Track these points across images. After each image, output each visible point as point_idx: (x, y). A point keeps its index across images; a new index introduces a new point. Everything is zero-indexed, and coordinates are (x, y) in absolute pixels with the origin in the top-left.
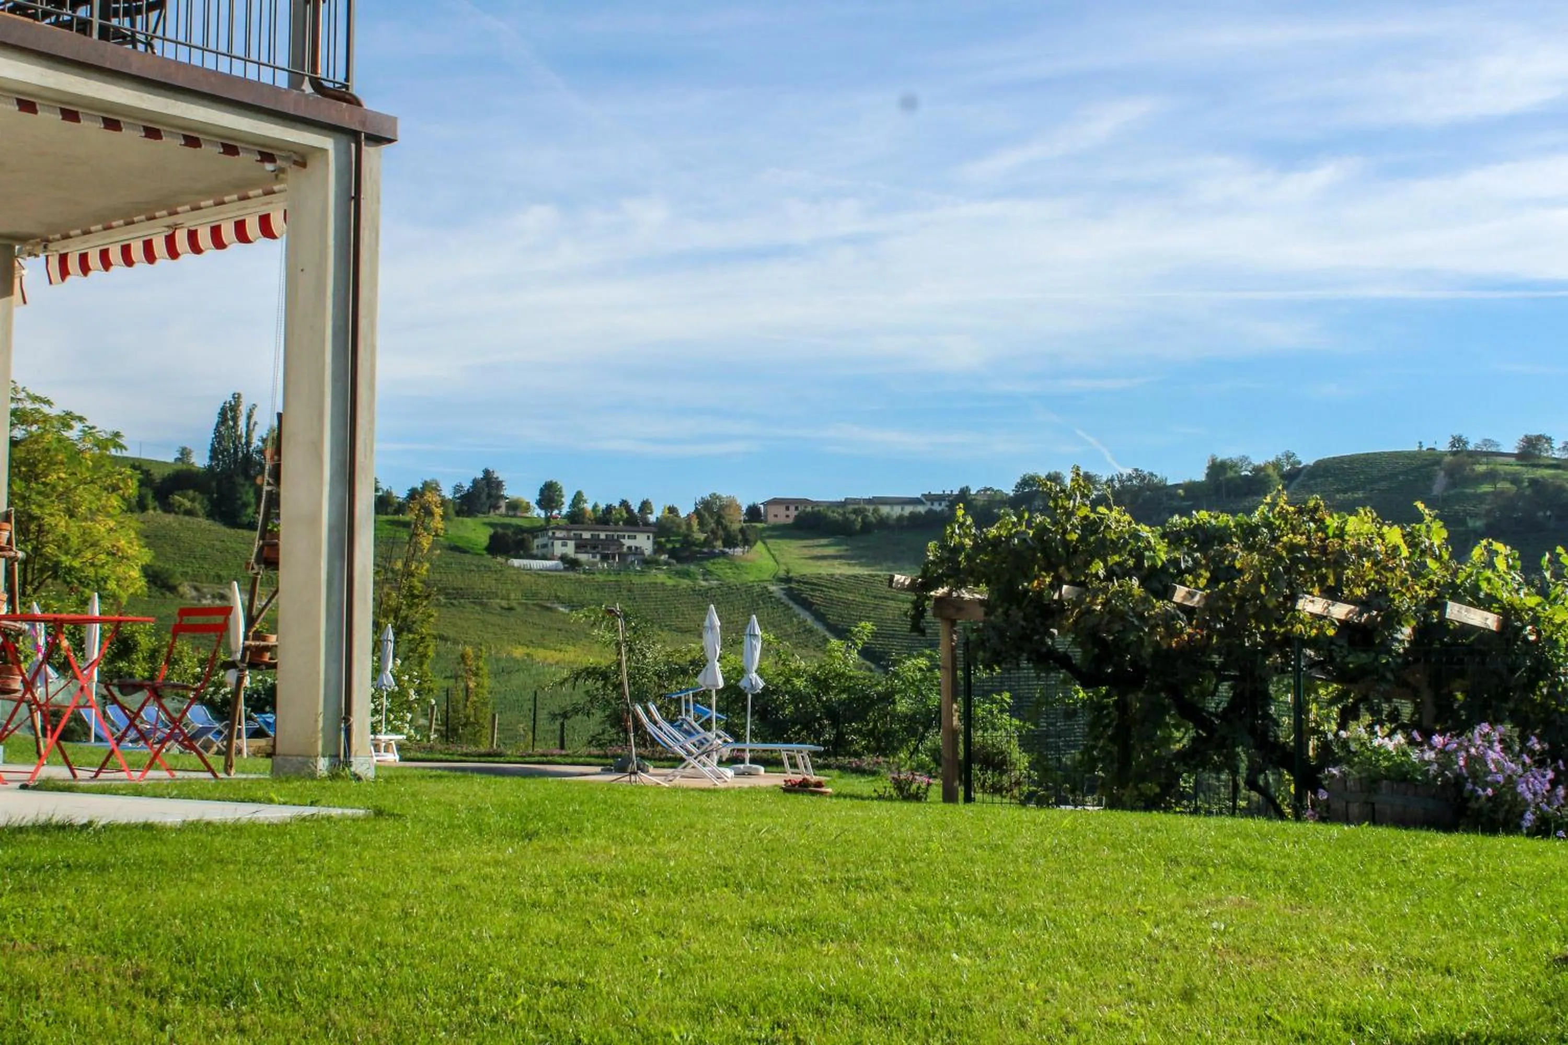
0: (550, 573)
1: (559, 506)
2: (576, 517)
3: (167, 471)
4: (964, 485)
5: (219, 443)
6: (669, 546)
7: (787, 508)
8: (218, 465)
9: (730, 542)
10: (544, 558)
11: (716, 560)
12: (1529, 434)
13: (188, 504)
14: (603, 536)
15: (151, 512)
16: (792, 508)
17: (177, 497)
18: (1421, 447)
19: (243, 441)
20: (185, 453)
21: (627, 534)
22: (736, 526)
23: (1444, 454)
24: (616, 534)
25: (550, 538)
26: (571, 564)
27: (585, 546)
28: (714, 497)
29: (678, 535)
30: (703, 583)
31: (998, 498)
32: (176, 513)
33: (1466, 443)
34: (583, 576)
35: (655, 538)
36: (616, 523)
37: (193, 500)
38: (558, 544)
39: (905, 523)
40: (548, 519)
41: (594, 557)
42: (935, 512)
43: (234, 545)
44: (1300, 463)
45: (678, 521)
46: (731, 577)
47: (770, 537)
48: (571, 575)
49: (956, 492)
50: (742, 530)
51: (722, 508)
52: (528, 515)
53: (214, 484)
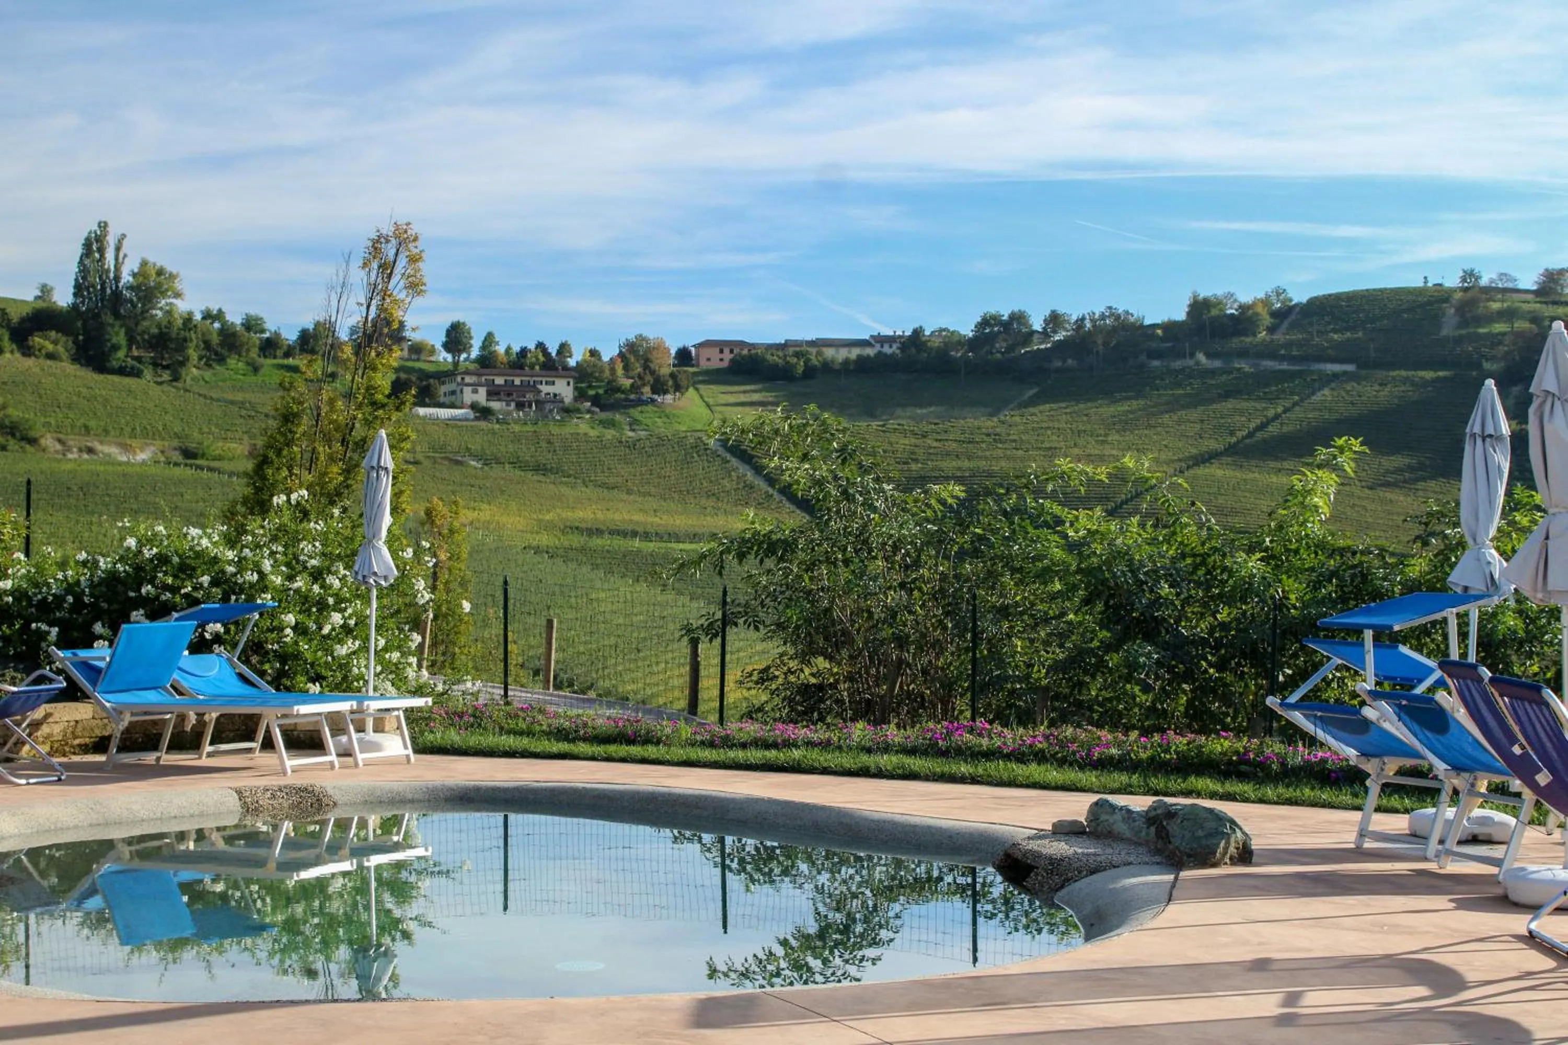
0: (460, 423)
1: (466, 348)
2: (486, 361)
3: (26, 311)
4: (917, 325)
5: (84, 278)
6: (591, 392)
7: (721, 351)
8: (83, 302)
9: (659, 387)
10: (453, 406)
11: (644, 408)
12: (1550, 267)
13: (50, 347)
14: (517, 381)
15: (8, 355)
16: (727, 351)
17: (37, 339)
18: (1426, 282)
19: (112, 275)
20: (46, 291)
21: (544, 380)
22: (665, 371)
23: (1453, 290)
24: (532, 380)
25: (458, 384)
26: (484, 413)
27: (498, 394)
28: (641, 338)
29: (598, 380)
30: (631, 434)
31: (956, 339)
32: (36, 356)
33: (1478, 278)
34: (497, 426)
35: (575, 383)
36: (532, 367)
37: (55, 343)
38: (467, 390)
39: (852, 367)
40: (456, 364)
41: (508, 405)
42: (885, 355)
43: (104, 393)
44: (1291, 300)
45: (600, 364)
46: (660, 426)
47: (703, 382)
48: (483, 424)
49: (908, 333)
50: (672, 376)
51: (649, 350)
52: (432, 359)
53: (79, 324)
